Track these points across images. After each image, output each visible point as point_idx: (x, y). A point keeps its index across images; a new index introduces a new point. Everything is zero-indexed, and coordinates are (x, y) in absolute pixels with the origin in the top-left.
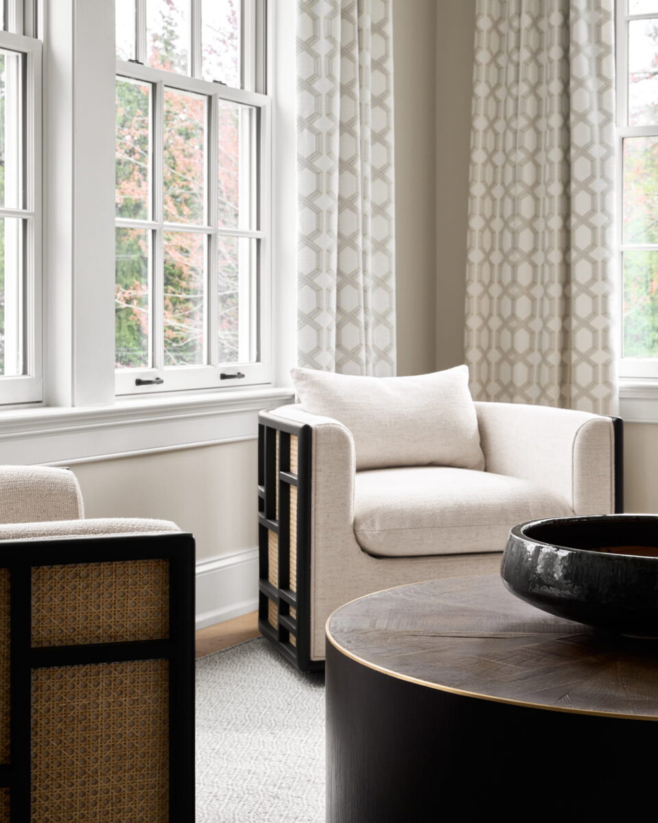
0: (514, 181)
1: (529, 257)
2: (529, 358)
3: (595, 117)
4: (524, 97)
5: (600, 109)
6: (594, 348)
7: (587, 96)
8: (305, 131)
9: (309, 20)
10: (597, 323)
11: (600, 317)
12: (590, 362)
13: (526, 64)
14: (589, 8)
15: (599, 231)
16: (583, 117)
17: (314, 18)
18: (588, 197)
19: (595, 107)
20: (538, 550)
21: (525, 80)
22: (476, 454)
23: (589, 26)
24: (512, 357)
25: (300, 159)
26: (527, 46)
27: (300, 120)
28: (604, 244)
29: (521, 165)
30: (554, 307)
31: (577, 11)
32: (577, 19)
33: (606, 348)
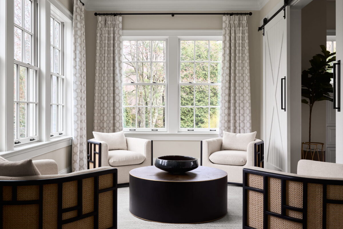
0: (104, 93)
1: (106, 108)
2: (107, 128)
3: (119, 81)
4: (106, 77)
5: (120, 80)
6: (120, 126)
7: (118, 77)
8: (75, 84)
9: (75, 62)
10: (120, 121)
11: (121, 120)
12: (119, 129)
13: (106, 70)
14: (118, 60)
15: (120, 104)
16: (117, 81)
17: (76, 61)
18: (118, 97)
19: (119, 79)
20: (162, 161)
21: (106, 73)
22: (125, 147)
23: (118, 64)
24: (103, 128)
25: (74, 90)
26: (106, 67)
27: (74, 82)
28: (121, 106)
29: (105, 90)
30: (111, 118)
31: (116, 61)
32: (116, 62)
33: (122, 126)
